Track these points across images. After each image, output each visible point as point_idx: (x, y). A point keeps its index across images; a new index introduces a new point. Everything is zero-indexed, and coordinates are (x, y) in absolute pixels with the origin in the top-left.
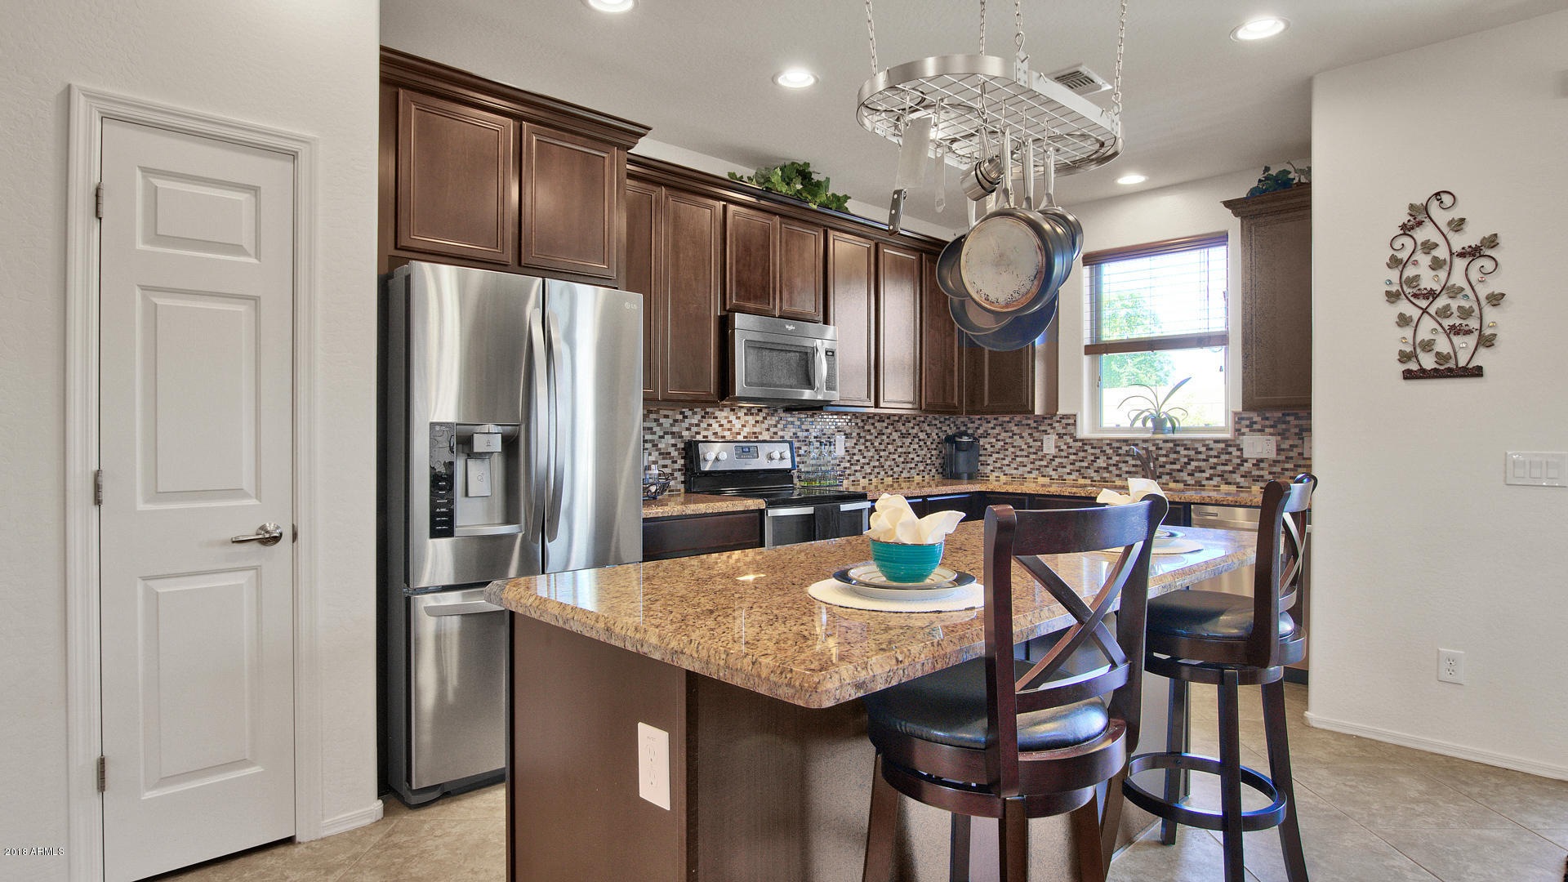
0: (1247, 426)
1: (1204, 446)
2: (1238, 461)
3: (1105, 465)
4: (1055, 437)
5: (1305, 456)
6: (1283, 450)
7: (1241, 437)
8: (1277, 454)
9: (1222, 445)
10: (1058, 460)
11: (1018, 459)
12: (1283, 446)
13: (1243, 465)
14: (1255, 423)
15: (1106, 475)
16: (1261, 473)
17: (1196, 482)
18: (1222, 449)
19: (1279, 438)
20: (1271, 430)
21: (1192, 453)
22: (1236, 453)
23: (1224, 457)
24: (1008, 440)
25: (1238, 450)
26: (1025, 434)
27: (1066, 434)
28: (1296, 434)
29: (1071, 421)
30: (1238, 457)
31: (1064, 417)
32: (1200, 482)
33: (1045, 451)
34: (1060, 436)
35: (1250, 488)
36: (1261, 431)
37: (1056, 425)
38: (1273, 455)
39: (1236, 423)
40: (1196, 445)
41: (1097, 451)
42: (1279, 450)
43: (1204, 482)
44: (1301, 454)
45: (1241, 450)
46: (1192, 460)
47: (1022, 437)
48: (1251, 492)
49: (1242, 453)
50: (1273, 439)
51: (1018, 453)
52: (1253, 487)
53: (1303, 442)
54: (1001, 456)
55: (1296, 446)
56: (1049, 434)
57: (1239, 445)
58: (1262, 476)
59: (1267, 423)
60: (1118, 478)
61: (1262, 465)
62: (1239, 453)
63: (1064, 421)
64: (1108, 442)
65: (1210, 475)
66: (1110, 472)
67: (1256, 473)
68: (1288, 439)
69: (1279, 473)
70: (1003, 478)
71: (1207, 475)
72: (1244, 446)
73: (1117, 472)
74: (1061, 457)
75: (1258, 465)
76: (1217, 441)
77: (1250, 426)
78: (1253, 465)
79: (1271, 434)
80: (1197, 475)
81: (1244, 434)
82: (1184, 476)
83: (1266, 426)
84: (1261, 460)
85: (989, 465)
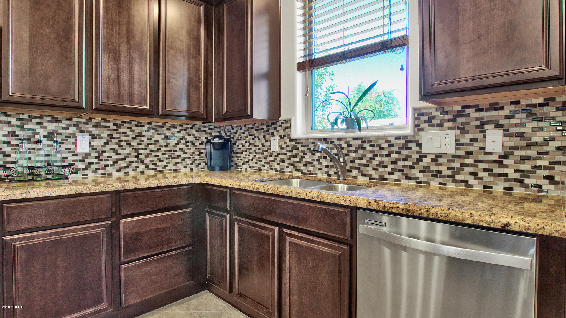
0: (426, 122)
1: (386, 142)
2: (418, 156)
3: (310, 160)
4: (278, 138)
5: (487, 151)
6: (463, 144)
7: (420, 133)
8: (457, 149)
9: (403, 141)
10: (280, 156)
11: (258, 156)
12: (462, 141)
13: (421, 160)
14: (434, 118)
15: (311, 168)
16: (440, 168)
17: (379, 176)
18: (403, 145)
19: (458, 132)
20: (450, 124)
21: (376, 149)
22: (415, 148)
23: (404, 153)
24: (252, 142)
25: (417, 145)
26: (261, 137)
27: (285, 136)
28: (477, 127)
29: (288, 125)
30: (417, 152)
31: (284, 122)
32: (383, 176)
33: (272, 149)
34: (282, 137)
35: (429, 183)
36: (440, 125)
37: (279, 128)
38: (452, 150)
39: (416, 119)
40: (380, 142)
41: (305, 149)
42: (459, 145)
43: (387, 177)
44: (482, 149)
45: (420, 145)
46: (377, 156)
47: (259, 139)
48: (429, 187)
49: (421, 149)
50: (453, 134)
51: (258, 151)
52: (431, 182)
53: (485, 136)
54: (248, 153)
55: (476, 140)
56: (275, 136)
57: (418, 141)
58: (441, 172)
59: (446, 117)
60: (319, 171)
61: (440, 160)
62: (418, 149)
63: (284, 125)
64: (313, 141)
65: (392, 169)
66: (314, 166)
67: (434, 168)
68: (468, 132)
69: (458, 169)
70: (249, 170)
71: (389, 169)
72: (423, 141)
73: (319, 166)
74: (282, 154)
75: (437, 160)
76: (397, 138)
77: (429, 121)
78: (432, 160)
79: (450, 129)
80: (380, 169)
81: (422, 130)
82: (369, 170)
83: (446, 121)
84: (440, 156)
85: (241, 160)
